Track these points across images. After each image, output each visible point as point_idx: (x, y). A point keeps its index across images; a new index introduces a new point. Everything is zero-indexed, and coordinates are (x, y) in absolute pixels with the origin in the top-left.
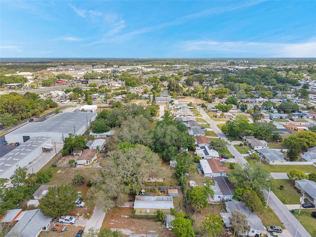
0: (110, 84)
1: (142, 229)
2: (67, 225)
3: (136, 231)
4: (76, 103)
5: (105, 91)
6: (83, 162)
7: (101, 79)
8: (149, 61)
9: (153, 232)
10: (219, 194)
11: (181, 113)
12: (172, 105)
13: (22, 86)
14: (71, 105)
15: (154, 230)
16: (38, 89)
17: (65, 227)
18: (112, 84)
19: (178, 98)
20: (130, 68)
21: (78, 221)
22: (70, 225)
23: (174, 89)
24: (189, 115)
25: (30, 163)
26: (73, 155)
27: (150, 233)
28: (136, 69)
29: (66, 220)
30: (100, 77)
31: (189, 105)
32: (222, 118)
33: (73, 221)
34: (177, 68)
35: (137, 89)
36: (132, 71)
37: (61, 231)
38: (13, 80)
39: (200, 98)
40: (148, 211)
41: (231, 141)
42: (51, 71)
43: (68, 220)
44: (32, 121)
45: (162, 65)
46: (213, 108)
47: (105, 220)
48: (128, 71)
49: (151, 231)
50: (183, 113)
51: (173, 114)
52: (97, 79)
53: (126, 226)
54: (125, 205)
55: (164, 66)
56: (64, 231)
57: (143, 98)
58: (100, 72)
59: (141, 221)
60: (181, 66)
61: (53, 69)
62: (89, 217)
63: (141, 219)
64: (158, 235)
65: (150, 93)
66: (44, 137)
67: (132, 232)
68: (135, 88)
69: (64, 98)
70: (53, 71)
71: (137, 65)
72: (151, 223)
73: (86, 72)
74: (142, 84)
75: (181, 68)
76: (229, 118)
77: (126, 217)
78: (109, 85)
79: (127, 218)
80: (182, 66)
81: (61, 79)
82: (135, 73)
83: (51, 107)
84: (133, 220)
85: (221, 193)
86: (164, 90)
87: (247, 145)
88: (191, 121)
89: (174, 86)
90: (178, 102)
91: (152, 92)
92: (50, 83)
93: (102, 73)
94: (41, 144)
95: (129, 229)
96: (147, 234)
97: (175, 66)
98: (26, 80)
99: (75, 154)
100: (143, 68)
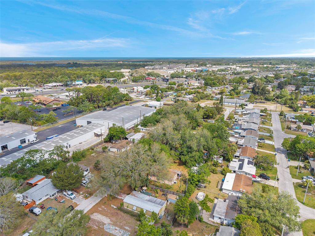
0: (190, 83)
1: (120, 223)
2: (68, 198)
3: (114, 223)
4: (148, 98)
5: (180, 90)
6: (114, 150)
7: (186, 78)
8: (250, 60)
9: (129, 229)
10: (221, 215)
11: (245, 119)
12: (243, 109)
13: (116, 81)
14: (143, 100)
15: (130, 227)
16: (127, 84)
17: (64, 200)
18: (192, 84)
19: (256, 102)
20: (222, 67)
21: (77, 198)
22: (70, 199)
23: (258, 92)
24: (253, 123)
25: (80, 143)
26: (112, 143)
27: (125, 229)
28: (229, 69)
29: (68, 194)
30: (185, 76)
31: (262, 111)
32: (298, 131)
33: (72, 197)
34: (279, 69)
35: (215, 89)
36: (222, 70)
37: (60, 202)
38: (112, 76)
39: (285, 104)
40: (135, 208)
41: (289, 161)
42: (148, 69)
43: (69, 195)
44: (105, 110)
45: (263, 65)
46: (294, 118)
47: (97, 204)
48: (219, 70)
49: (127, 228)
50: (248, 119)
51: (236, 120)
52: (182, 77)
53: (109, 215)
54: (122, 196)
55: (265, 66)
56: (62, 202)
57: (215, 99)
58: (189, 71)
59: (125, 215)
60: (287, 66)
61: (150, 68)
62: (87, 198)
63: (126, 214)
64: (130, 233)
65: (227, 94)
66: (100, 124)
67: (110, 222)
68: (214, 88)
69: (140, 93)
70: (150, 69)
71: (233, 64)
72: (132, 220)
73: (175, 71)
74: (224, 84)
75: (284, 69)
76: (308, 133)
77: (115, 207)
78: (188, 83)
79: (115, 209)
80: (289, 66)
81: (150, 76)
82: (224, 73)
83: (126, 100)
84: (119, 212)
85: (223, 214)
86: (247, 92)
87: (308, 169)
88: (251, 129)
89: (259, 89)
90: (254, 106)
91: (229, 93)
92: (138, 79)
93: (192, 72)
94: (94, 129)
95: (110, 219)
96: (121, 228)
97: (279, 66)
98: (123, 76)
99: (114, 142)
100: (238, 68)
